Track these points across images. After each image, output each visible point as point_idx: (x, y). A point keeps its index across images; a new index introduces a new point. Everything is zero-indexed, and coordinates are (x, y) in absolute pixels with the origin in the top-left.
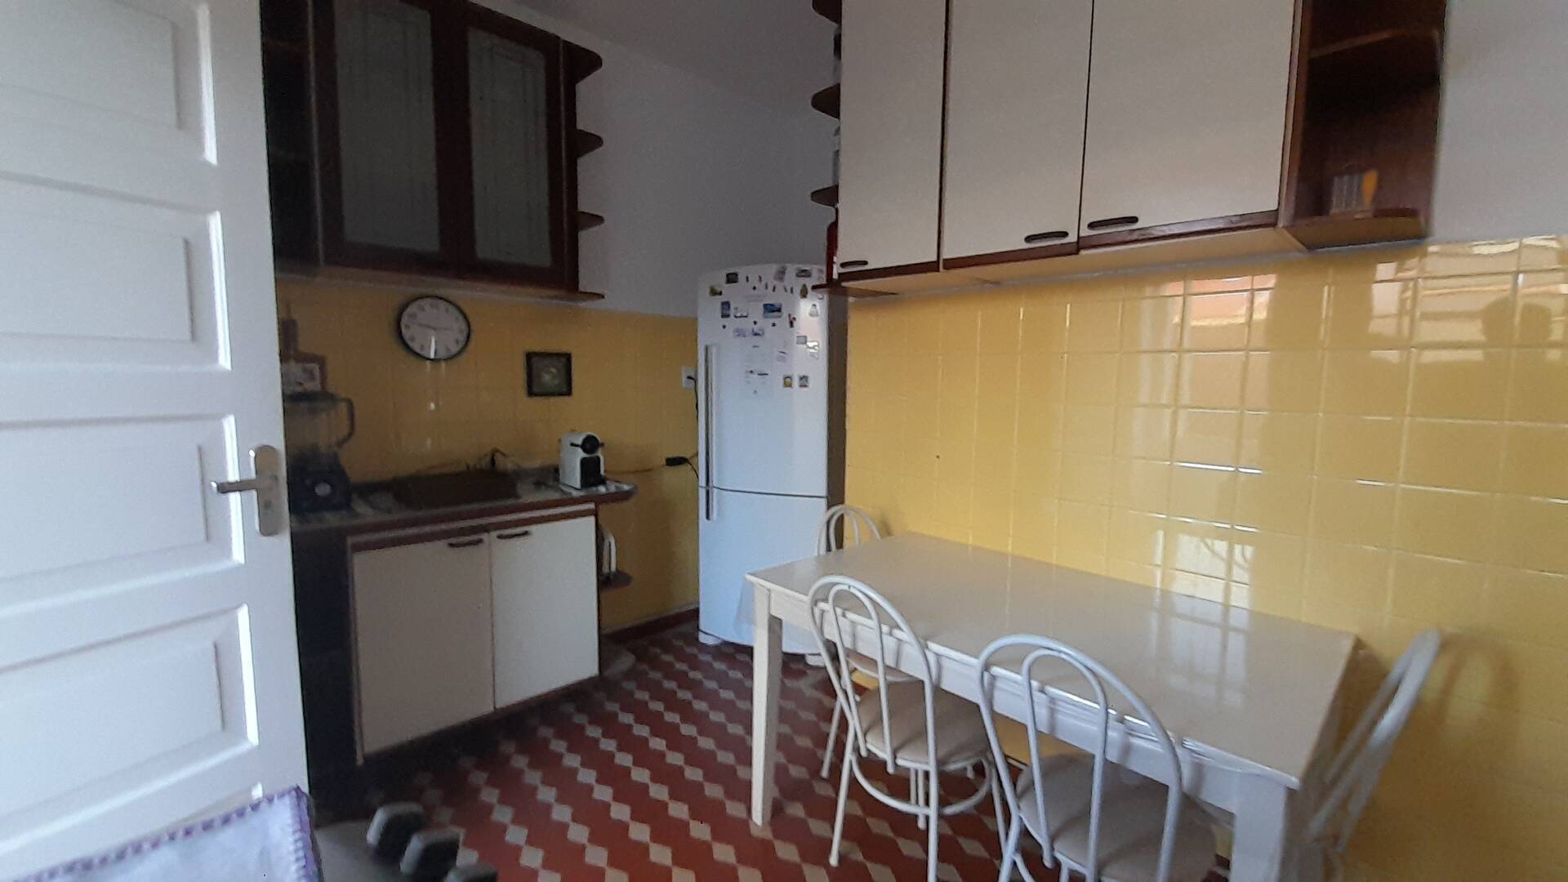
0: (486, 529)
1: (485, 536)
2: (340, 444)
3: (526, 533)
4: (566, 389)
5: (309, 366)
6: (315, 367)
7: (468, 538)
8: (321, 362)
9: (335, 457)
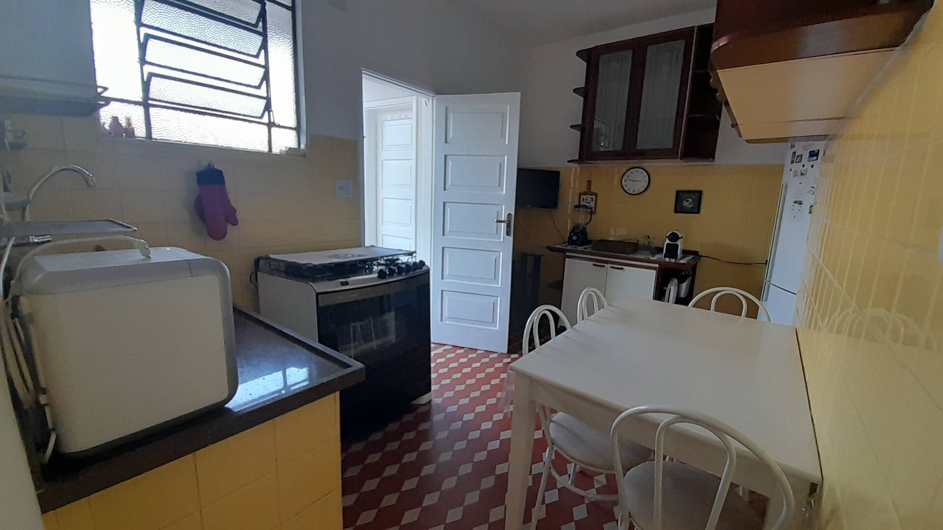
0: (607, 262)
1: (606, 265)
2: (586, 224)
3: (622, 269)
4: (696, 210)
5: (592, 196)
6: (594, 197)
7: (600, 264)
8: (596, 195)
9: (585, 229)
